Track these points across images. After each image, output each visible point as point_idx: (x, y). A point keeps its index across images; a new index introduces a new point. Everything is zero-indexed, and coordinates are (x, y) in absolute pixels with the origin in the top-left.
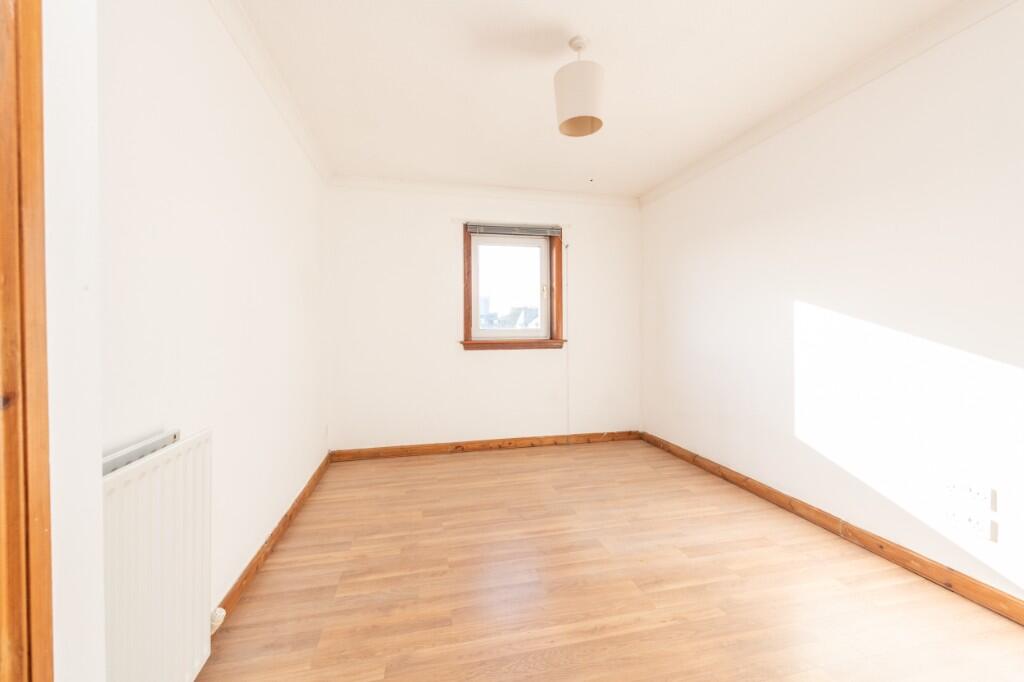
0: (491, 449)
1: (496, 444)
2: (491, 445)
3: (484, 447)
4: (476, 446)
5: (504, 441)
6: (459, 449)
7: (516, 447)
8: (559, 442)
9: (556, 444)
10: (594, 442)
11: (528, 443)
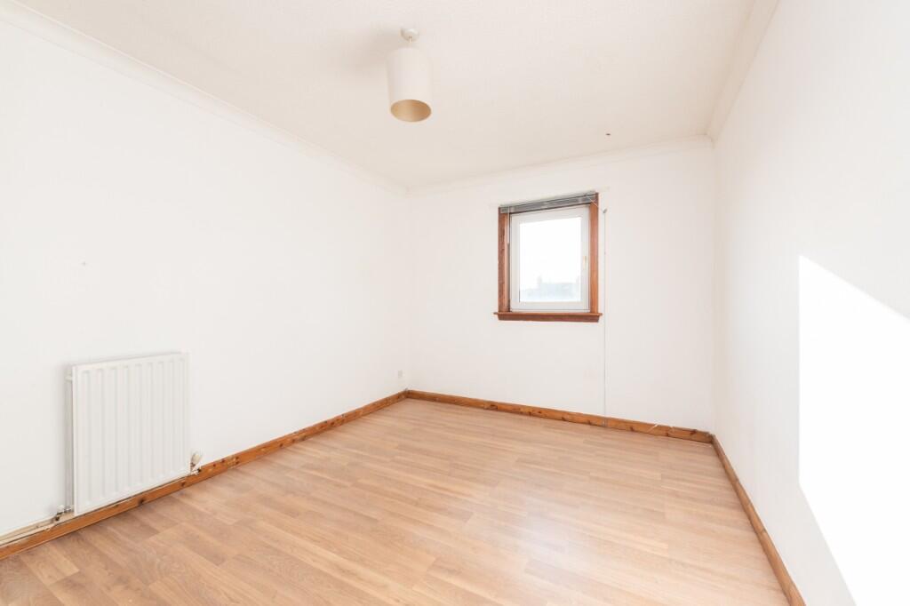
0: (521, 413)
1: (527, 410)
2: (522, 410)
3: (515, 410)
4: (509, 408)
5: (534, 409)
6: (494, 407)
7: (546, 417)
8: (594, 422)
9: (590, 423)
10: (637, 431)
11: (560, 416)
